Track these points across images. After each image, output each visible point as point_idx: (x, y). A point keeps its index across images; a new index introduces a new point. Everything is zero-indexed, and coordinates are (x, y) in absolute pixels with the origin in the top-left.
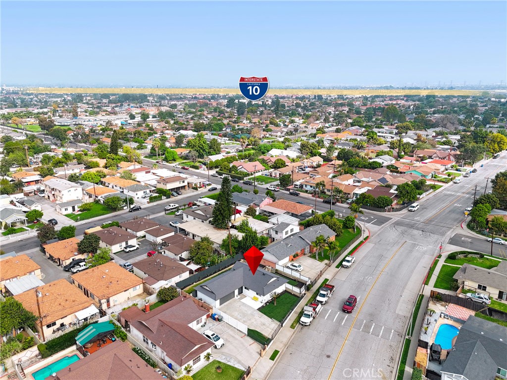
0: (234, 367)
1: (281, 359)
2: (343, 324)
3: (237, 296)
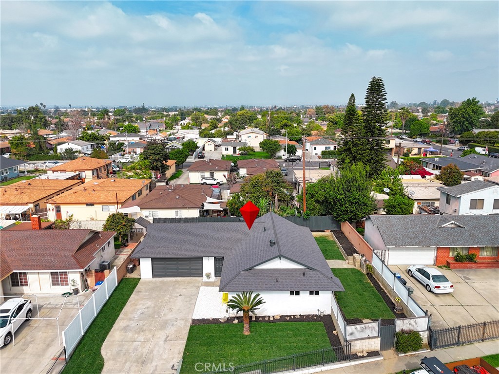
3: (208, 276)
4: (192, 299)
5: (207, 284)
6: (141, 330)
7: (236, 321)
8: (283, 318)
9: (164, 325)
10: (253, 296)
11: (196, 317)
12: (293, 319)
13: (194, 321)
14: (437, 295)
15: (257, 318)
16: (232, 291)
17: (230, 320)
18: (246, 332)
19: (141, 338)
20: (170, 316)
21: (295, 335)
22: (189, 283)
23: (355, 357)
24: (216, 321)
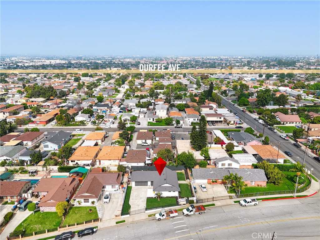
0: (98, 214)
1: (120, 226)
2: (176, 232)
3: (149, 186)
4: (146, 192)
5: (149, 188)
6: (136, 199)
7: (157, 198)
8: (167, 197)
9: (141, 198)
10: (160, 192)
11: (148, 197)
12: (169, 197)
13: (147, 197)
14: (203, 192)
15: (161, 197)
16: (156, 191)
17: (155, 197)
18: (159, 200)
19: (137, 201)
20: (142, 196)
21: (169, 201)
22: (145, 188)
23: (180, 205)
24: (152, 198)
